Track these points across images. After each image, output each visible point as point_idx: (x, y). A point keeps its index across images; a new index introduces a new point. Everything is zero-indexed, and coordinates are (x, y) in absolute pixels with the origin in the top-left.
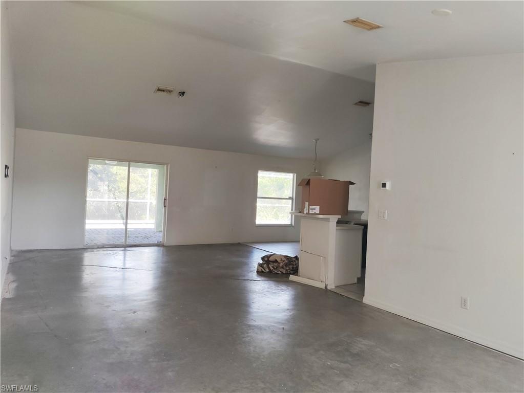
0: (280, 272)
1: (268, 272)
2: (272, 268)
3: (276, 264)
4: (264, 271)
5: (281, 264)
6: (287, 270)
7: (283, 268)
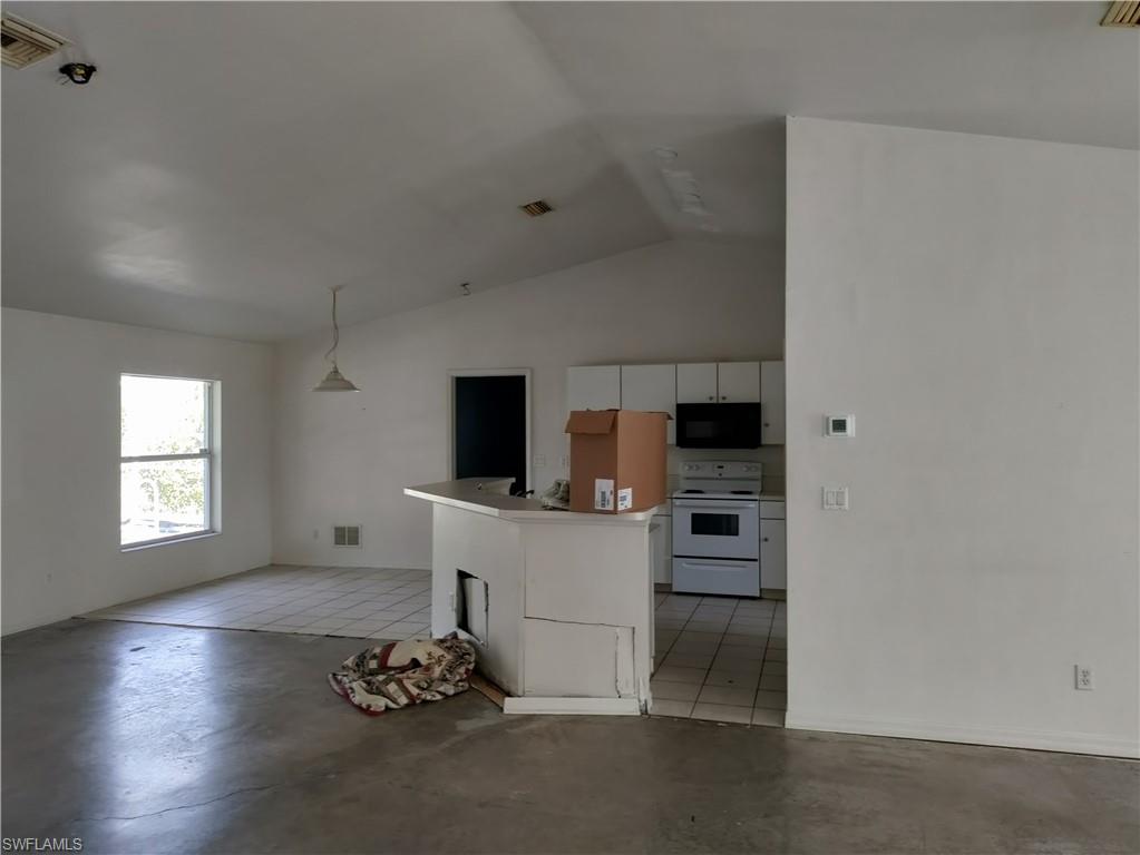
0: (439, 697)
1: (407, 705)
2: (415, 691)
3: (418, 674)
4: (393, 706)
5: (437, 671)
6: (456, 685)
7: (444, 680)
